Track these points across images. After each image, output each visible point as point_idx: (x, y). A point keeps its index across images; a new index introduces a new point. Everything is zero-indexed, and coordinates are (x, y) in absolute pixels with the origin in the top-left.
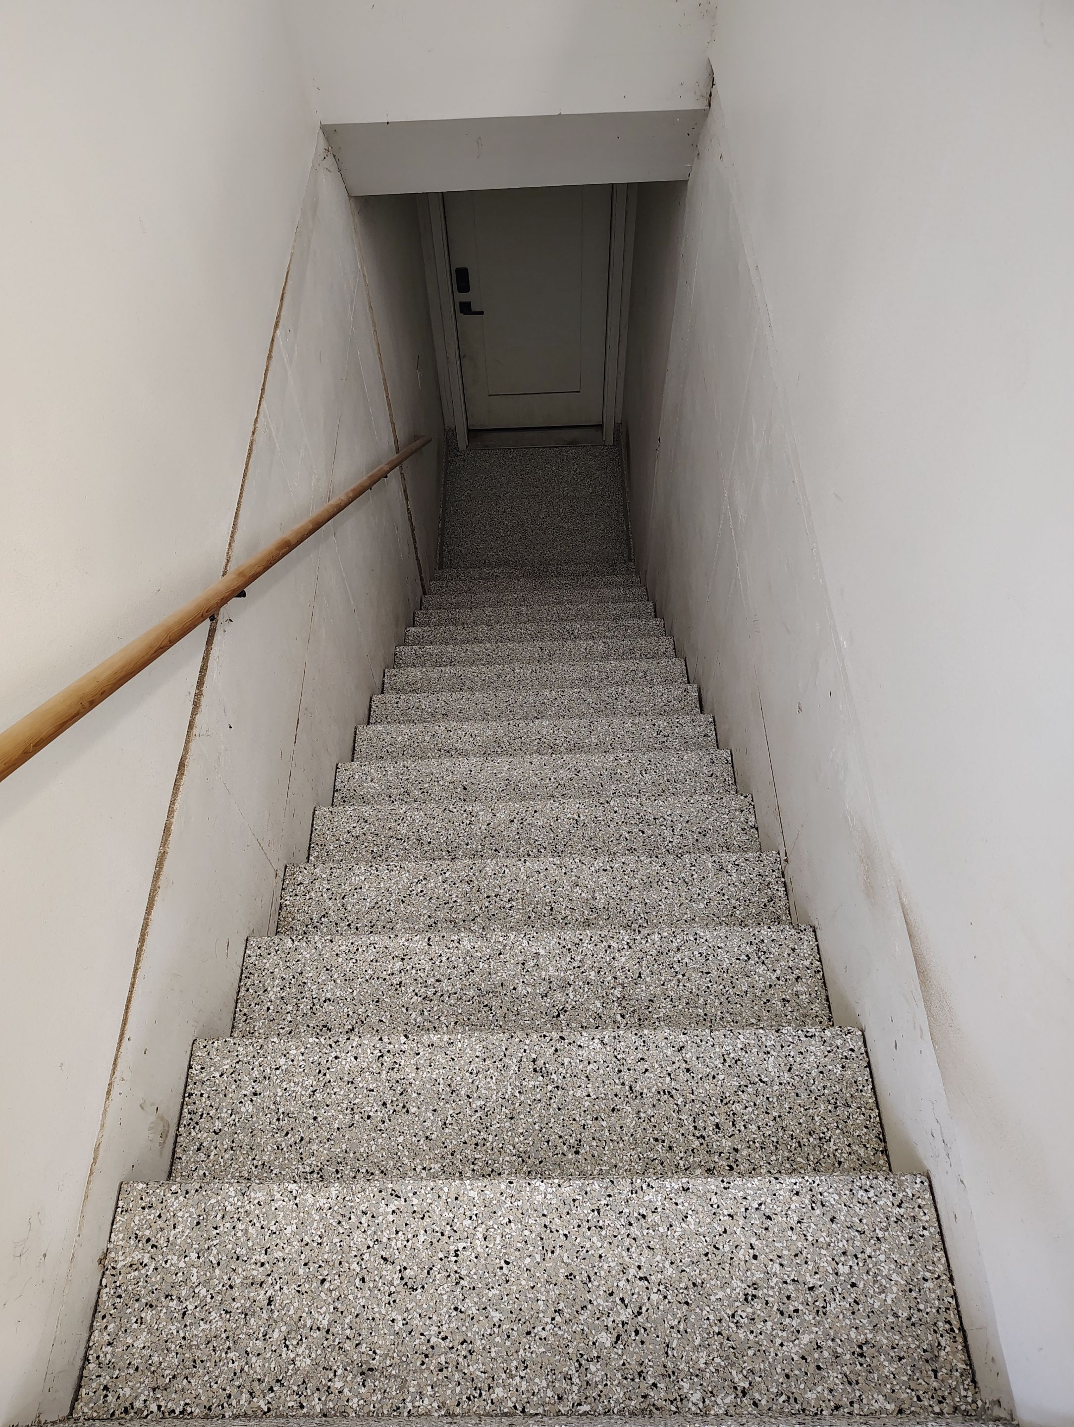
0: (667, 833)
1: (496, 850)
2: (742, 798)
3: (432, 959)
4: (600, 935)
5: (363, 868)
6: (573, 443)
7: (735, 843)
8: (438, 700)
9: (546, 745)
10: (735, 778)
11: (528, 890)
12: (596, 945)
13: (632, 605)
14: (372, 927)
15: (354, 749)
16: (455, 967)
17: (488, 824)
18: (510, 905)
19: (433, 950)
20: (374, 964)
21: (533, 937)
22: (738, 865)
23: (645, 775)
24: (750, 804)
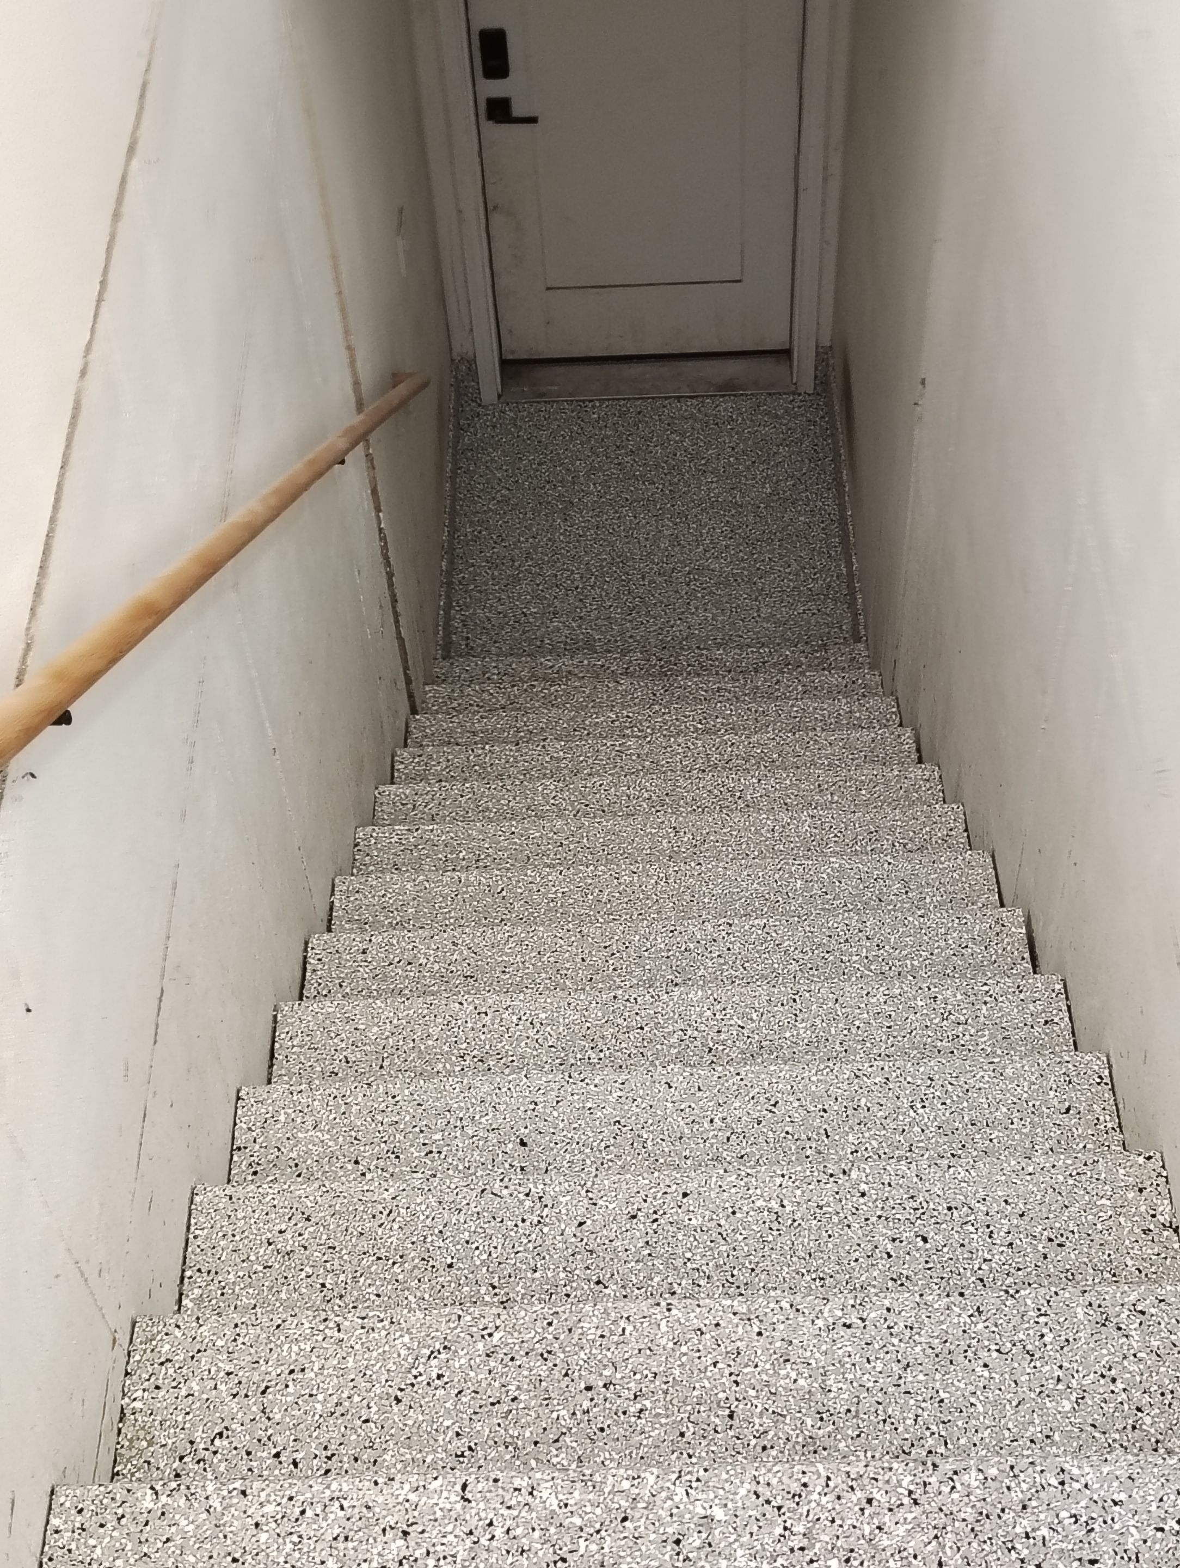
0: (978, 1240)
1: (598, 1283)
2: (1141, 1160)
3: (471, 1533)
4: (848, 1473)
5: (307, 1325)
6: (729, 388)
7: (1130, 1263)
8: (455, 944)
9: (698, 1043)
10: (1119, 1117)
11: (677, 1372)
12: (839, 1498)
13: (867, 736)
14: (329, 1458)
15: (272, 1056)
16: (523, 1551)
17: (581, 1224)
18: (639, 1406)
19: (474, 1511)
20: (341, 1545)
21: (698, 1480)
22: (1143, 1313)
23: (921, 1111)
24: (1159, 1175)
